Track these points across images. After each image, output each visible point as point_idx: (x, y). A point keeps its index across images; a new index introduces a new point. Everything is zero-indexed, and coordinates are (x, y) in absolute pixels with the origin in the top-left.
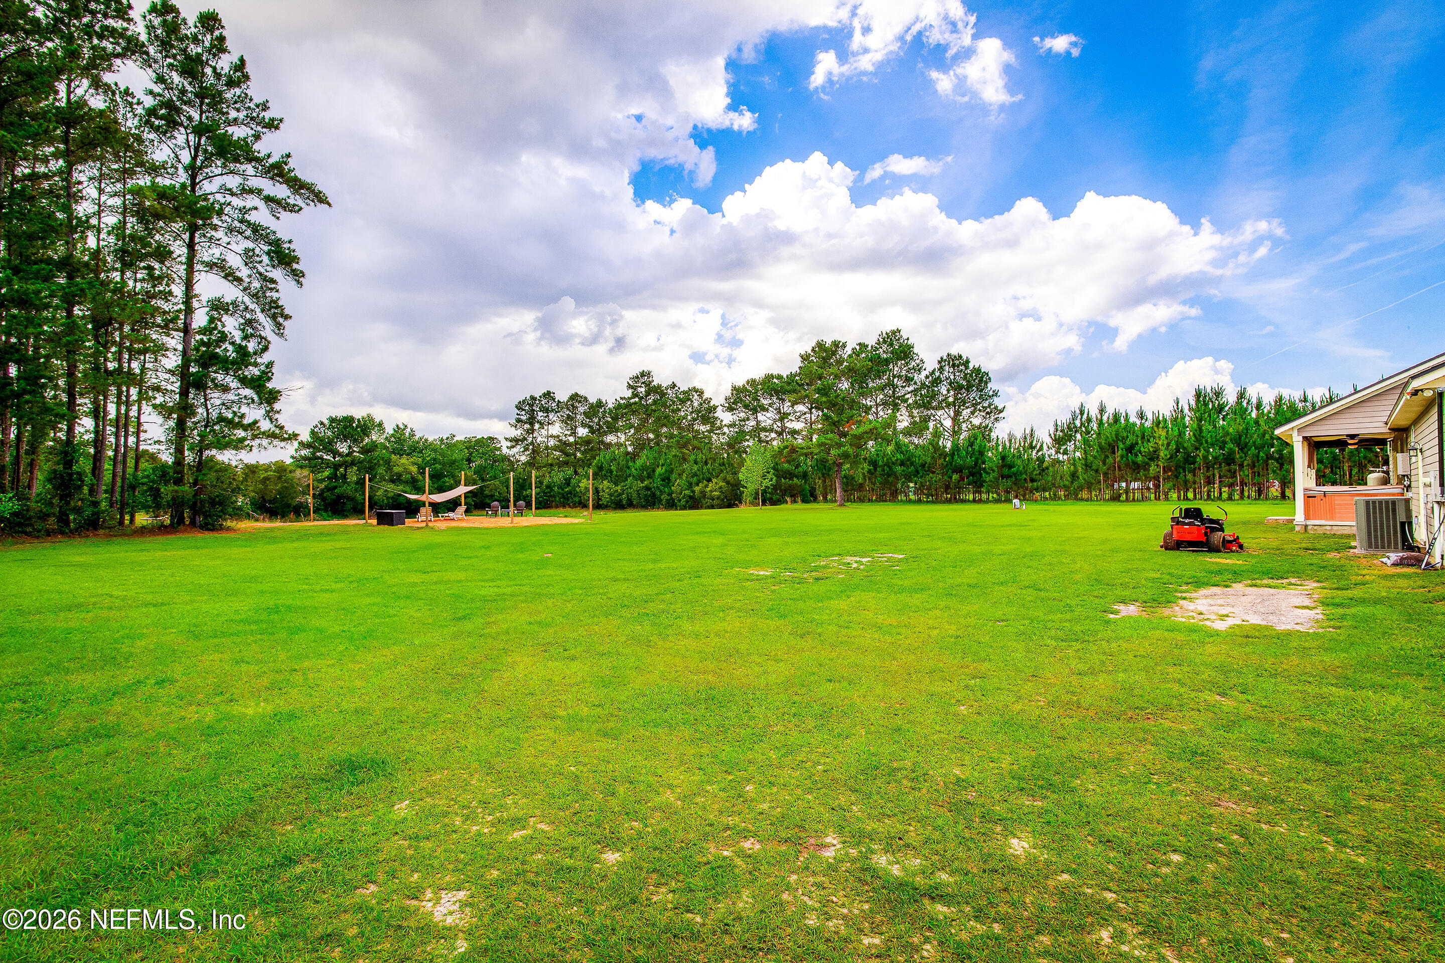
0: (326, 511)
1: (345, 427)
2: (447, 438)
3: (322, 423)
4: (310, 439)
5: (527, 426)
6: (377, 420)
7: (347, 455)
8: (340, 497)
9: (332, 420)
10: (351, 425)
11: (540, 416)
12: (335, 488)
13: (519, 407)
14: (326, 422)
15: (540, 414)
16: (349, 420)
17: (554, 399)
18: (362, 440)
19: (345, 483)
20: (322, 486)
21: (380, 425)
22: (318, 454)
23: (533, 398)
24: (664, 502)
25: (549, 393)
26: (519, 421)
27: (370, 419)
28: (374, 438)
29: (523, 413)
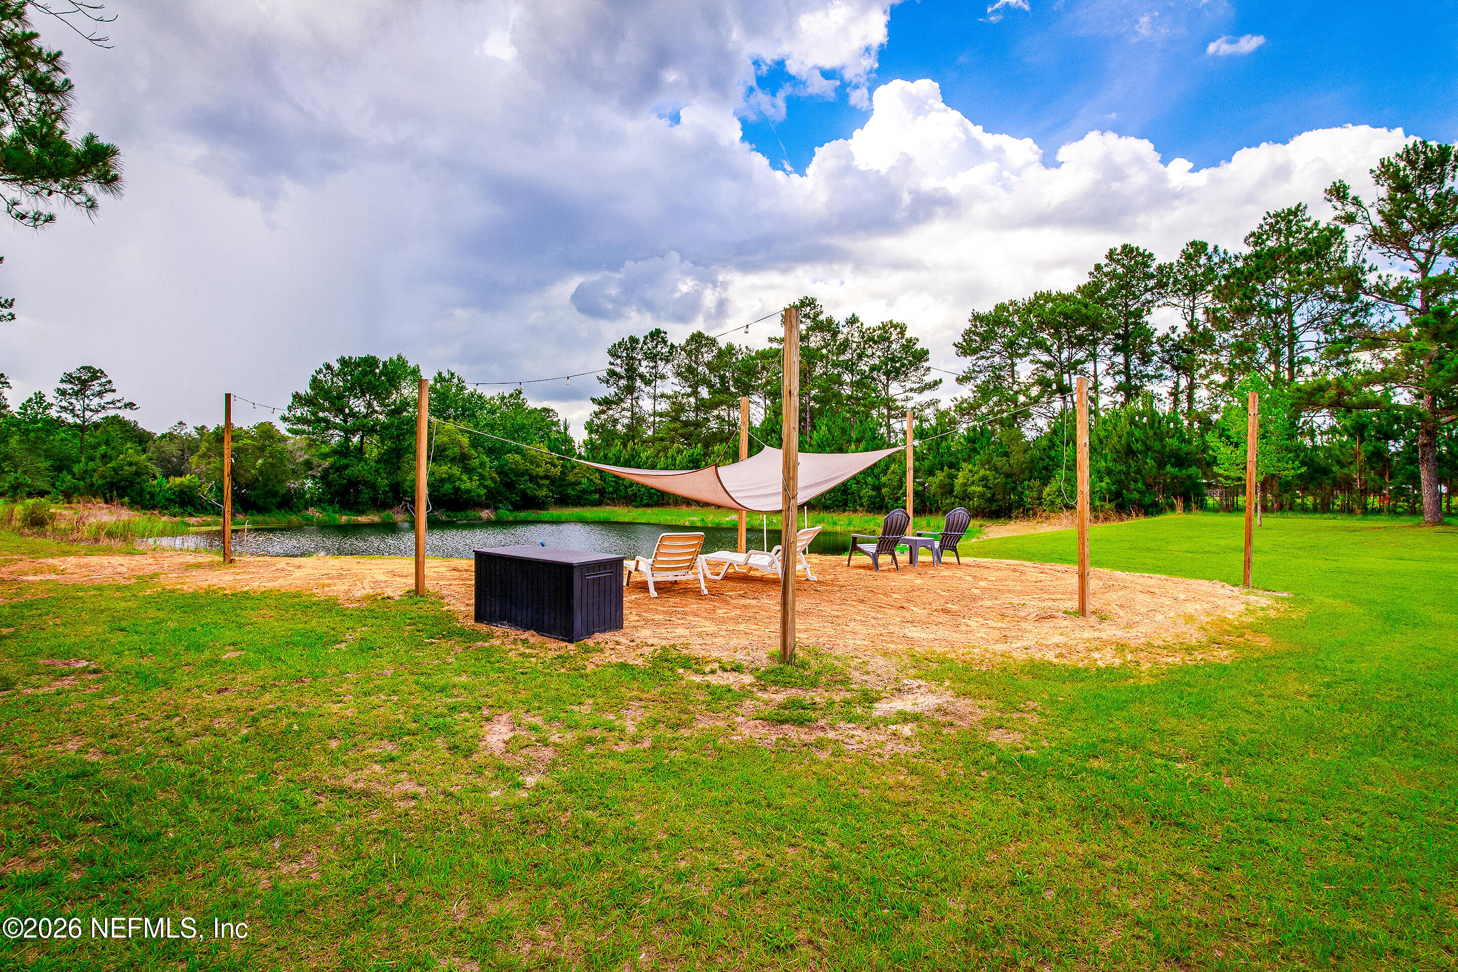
0: (331, 502)
1: (364, 374)
2: (511, 395)
3: (328, 367)
4: (309, 391)
5: (623, 382)
6: (412, 364)
7: (365, 417)
8: (353, 483)
9: (344, 362)
10: (372, 372)
11: (644, 368)
12: (347, 467)
13: (613, 353)
14: (336, 366)
15: (644, 363)
16: (370, 362)
17: (664, 342)
18: (389, 394)
19: (360, 460)
20: (327, 463)
21: (415, 372)
22: (321, 414)
23: (633, 340)
24: (865, 501)
25: (658, 332)
26: (612, 373)
27: (401, 362)
28: (405, 392)
29: (619, 361)
